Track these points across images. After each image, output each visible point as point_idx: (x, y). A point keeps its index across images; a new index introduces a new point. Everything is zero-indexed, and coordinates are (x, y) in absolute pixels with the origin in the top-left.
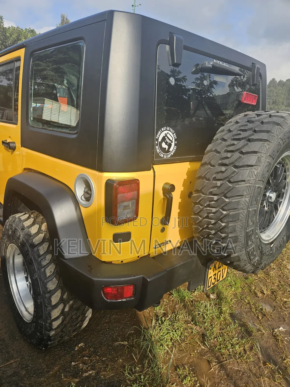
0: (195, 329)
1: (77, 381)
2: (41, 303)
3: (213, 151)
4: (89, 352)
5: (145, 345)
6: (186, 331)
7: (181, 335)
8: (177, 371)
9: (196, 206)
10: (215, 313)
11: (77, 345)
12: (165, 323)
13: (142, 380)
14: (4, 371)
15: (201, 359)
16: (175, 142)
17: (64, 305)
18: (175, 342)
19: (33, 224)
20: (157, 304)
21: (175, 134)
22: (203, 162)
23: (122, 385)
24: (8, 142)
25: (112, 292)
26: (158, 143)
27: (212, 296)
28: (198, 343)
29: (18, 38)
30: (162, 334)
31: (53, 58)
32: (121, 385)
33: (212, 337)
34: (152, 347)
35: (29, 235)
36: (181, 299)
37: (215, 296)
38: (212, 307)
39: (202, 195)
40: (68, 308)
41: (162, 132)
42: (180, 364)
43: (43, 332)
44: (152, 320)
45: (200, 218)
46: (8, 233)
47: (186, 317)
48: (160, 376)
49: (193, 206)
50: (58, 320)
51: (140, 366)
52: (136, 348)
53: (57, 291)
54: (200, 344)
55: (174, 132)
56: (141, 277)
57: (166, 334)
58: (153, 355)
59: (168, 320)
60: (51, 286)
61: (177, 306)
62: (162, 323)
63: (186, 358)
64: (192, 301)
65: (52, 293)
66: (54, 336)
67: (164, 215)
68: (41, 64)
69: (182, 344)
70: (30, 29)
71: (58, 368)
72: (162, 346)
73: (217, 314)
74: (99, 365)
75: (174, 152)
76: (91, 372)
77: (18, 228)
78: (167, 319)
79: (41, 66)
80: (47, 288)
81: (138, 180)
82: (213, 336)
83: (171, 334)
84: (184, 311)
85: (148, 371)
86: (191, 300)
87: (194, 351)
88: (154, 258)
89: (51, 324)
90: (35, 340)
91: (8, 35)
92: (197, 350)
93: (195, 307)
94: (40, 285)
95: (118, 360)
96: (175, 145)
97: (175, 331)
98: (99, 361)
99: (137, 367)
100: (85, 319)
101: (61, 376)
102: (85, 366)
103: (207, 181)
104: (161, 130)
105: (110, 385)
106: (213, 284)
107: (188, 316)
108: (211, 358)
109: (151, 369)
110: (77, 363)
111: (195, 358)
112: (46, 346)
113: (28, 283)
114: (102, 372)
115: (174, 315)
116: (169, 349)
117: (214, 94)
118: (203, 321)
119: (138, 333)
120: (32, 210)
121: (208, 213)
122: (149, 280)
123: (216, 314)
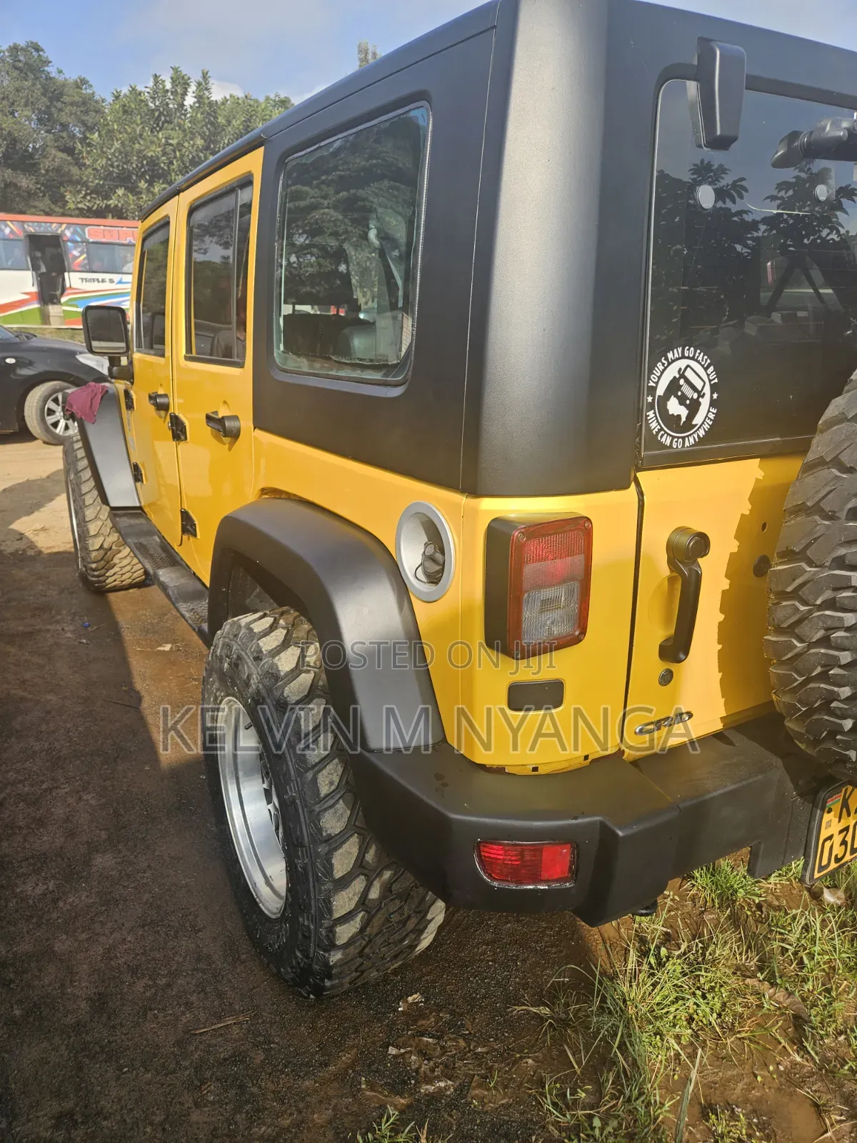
0: (770, 998)
1: (403, 1104)
2: (304, 869)
3: (849, 420)
4: (436, 1023)
5: (606, 1027)
6: (740, 1000)
7: (724, 1010)
8: (707, 1121)
9: (784, 603)
10: (840, 953)
11: (403, 996)
12: (669, 966)
13: (597, 1132)
14: (209, 1045)
15: (791, 1095)
16: (712, 393)
17: (367, 880)
18: (702, 1029)
19: (285, 645)
20: (647, 908)
21: (711, 369)
22: (811, 456)
23: (534, 1138)
24: (220, 416)
25: (504, 859)
26: (653, 400)
27: (828, 897)
28: (780, 1043)
29: (248, 126)
30: (658, 999)
31: (340, 170)
32: (531, 1135)
33: (830, 1030)
34: (630, 1036)
35: (273, 675)
36: (720, 894)
37: (839, 898)
38: (829, 931)
39: (808, 569)
40: (378, 892)
41: (669, 364)
42: (718, 1099)
43: (312, 951)
44: (627, 951)
45: (798, 645)
46: (221, 669)
47: (741, 954)
48: (652, 1127)
49: (774, 604)
50: (352, 922)
51: (590, 1087)
52: (576, 1032)
53: (348, 839)
54: (786, 1046)
55: (709, 361)
56: (596, 821)
57: (673, 1003)
58: (630, 1059)
59: (679, 957)
60: (333, 822)
61: (707, 917)
62: (661, 964)
63: (740, 1085)
64: (759, 907)
65: (335, 842)
66: (341, 966)
67: (672, 631)
68: (307, 193)
69: (725, 1038)
70: (277, 99)
71: (350, 1059)
72: (658, 1037)
73: (849, 958)
74: (465, 1067)
75: (706, 427)
76: (442, 1084)
77: (246, 654)
78: (677, 953)
79: (305, 199)
80: (320, 830)
81: (589, 520)
82: (834, 1026)
83: (690, 1003)
84: (731, 935)
85: (614, 1106)
86: (757, 901)
87: (766, 1066)
88: (635, 763)
89: (331, 930)
90: (289, 970)
91: (221, 120)
92: (778, 1064)
93: (769, 925)
94: (302, 820)
95: (521, 1058)
96: (713, 403)
97: (704, 997)
98: (466, 1054)
99: (579, 1090)
100: (425, 927)
101: (360, 1083)
102: (426, 1062)
103: (827, 523)
104: (667, 359)
105: (498, 1129)
106: (837, 860)
107: (747, 952)
108: (825, 1098)
109: (623, 1102)
110: (402, 1051)
111: (770, 1088)
112: (319, 990)
113: (270, 807)
114: (474, 1089)
115: (700, 945)
116: (683, 1048)
117: (842, 231)
118: (797, 975)
119: (584, 986)
120: (281, 605)
121: (827, 629)
122: (620, 833)
123: (844, 955)
